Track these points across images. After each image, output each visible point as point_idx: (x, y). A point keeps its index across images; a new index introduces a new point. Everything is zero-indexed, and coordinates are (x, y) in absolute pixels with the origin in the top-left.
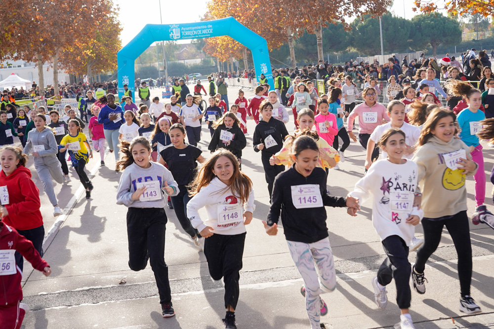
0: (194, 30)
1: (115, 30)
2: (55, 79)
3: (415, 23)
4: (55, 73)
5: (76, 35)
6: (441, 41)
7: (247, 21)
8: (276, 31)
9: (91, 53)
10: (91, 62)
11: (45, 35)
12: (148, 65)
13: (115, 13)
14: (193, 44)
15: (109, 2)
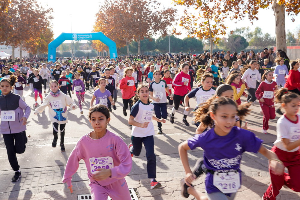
0: (84, 36)
1: (51, 35)
2: (21, 54)
3: (184, 41)
4: (21, 52)
5: (31, 35)
6: (195, 49)
7: (109, 34)
8: (121, 39)
9: (38, 44)
10: (39, 48)
11: (15, 34)
12: (67, 51)
13: (51, 27)
14: (88, 43)
15: (48, 22)
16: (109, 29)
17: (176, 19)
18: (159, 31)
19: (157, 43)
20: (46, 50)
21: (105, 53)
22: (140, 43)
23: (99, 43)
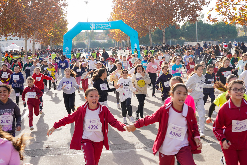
0: (102, 26)
1: (65, 24)
2: (33, 47)
3: (214, 26)
4: (33, 44)
5: (44, 26)
6: (227, 36)
7: (129, 22)
8: (143, 28)
9: (52, 35)
10: (52, 39)
11: (28, 25)
12: (81, 41)
13: (65, 16)
14: (104, 32)
15: (62, 10)
16: (129, 16)
18: (188, 17)
19: (183, 30)
21: (123, 43)
22: (165, 31)
23: (118, 31)
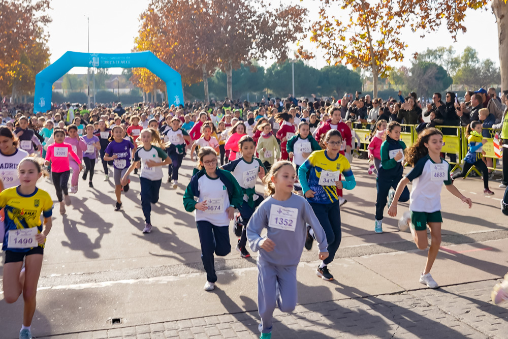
0: (113, 60)
1: (44, 55)
3: (324, 72)
7: (167, 56)
8: (192, 67)
10: (17, 83)
12: (78, 91)
13: (45, 40)
14: (123, 74)
15: (39, 29)
16: (167, 46)
17: (306, 29)
18: (272, 52)
19: (268, 76)
20: (31, 87)
21: (159, 96)
22: (231, 75)
23: (147, 73)
